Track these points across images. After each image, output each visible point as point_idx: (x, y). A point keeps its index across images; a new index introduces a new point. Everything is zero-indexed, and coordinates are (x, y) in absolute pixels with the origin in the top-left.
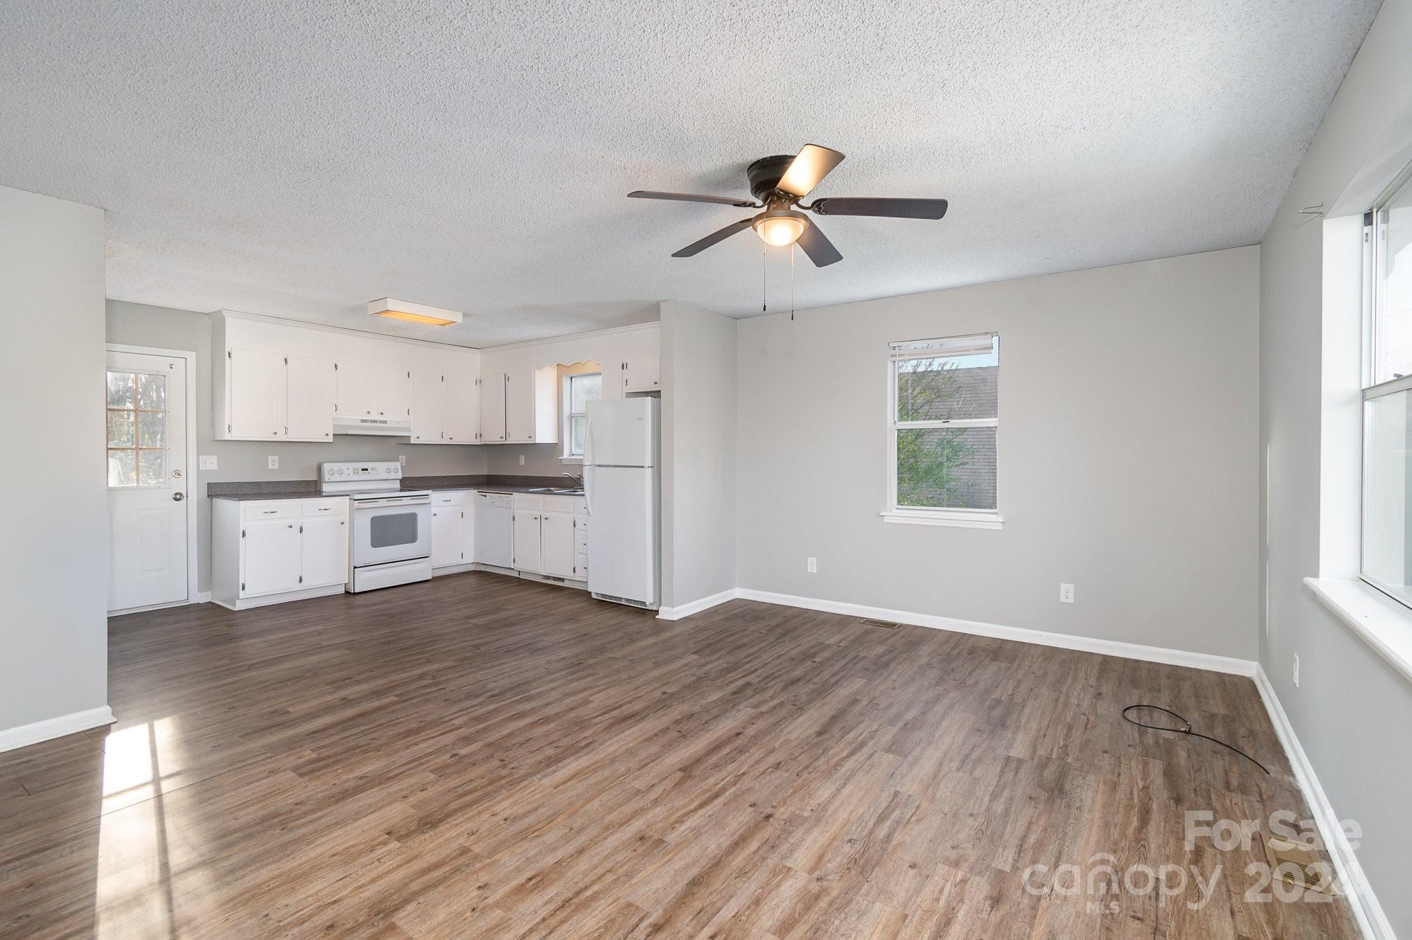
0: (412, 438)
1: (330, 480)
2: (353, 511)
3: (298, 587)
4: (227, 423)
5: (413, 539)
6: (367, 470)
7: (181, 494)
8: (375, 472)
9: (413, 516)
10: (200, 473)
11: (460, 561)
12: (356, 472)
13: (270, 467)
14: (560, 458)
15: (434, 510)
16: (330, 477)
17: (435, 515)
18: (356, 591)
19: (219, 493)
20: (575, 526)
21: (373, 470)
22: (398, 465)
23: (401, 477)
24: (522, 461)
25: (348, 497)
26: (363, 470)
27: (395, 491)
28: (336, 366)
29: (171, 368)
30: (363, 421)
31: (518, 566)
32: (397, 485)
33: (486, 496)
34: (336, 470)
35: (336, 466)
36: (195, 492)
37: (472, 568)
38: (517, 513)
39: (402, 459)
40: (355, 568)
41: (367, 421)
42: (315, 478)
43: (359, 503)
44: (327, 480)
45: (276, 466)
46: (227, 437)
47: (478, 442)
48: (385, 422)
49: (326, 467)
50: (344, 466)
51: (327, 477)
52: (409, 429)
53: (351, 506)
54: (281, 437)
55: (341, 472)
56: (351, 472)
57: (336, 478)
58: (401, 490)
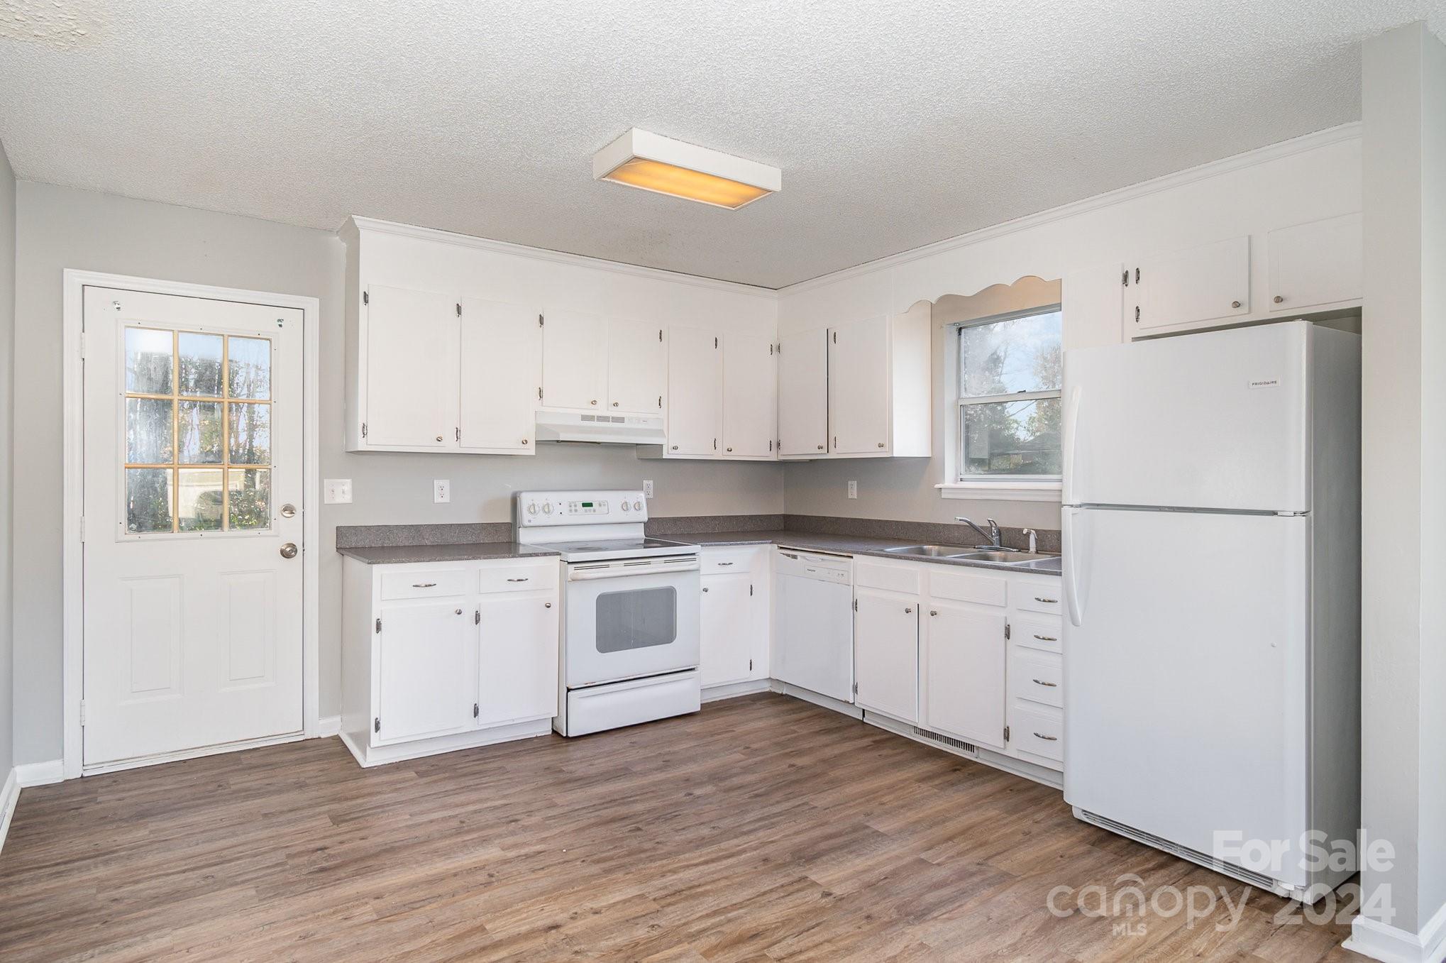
0: (665, 448)
1: (531, 524)
2: (566, 583)
3: (469, 724)
4: (361, 421)
5: (667, 635)
6: (590, 505)
7: (293, 546)
8: (604, 509)
9: (670, 593)
10: (325, 509)
11: (745, 675)
12: (573, 508)
13: (438, 499)
14: (937, 486)
15: (705, 582)
16: (530, 517)
17: (706, 590)
18: (570, 735)
19: (353, 545)
20: (1008, 636)
21: (600, 505)
22: (641, 497)
23: (646, 519)
24: (853, 492)
25: (558, 558)
26: (584, 505)
27: (636, 546)
28: (541, 319)
29: (280, 326)
30: (584, 418)
31: (864, 700)
32: (640, 533)
33: (795, 557)
34: (541, 506)
35: (540, 499)
36: (317, 544)
37: (766, 687)
38: (861, 594)
39: (648, 486)
40: (569, 690)
41: (591, 418)
42: (508, 520)
43: (576, 569)
44: (526, 523)
45: (447, 499)
46: (362, 445)
47: (773, 457)
48: (621, 420)
49: (526, 500)
50: (553, 498)
51: (526, 517)
52: (660, 433)
53: (563, 574)
54: (450, 446)
55: (547, 509)
56: (565, 509)
57: (541, 519)
58: (648, 543)
